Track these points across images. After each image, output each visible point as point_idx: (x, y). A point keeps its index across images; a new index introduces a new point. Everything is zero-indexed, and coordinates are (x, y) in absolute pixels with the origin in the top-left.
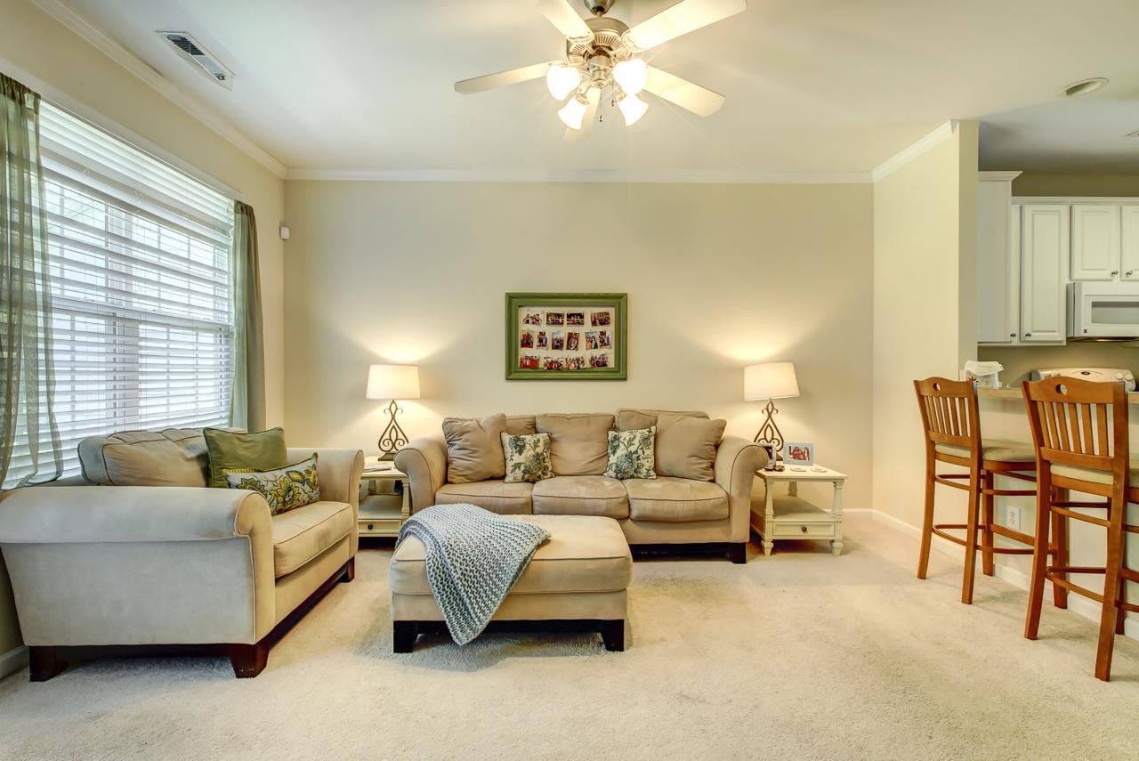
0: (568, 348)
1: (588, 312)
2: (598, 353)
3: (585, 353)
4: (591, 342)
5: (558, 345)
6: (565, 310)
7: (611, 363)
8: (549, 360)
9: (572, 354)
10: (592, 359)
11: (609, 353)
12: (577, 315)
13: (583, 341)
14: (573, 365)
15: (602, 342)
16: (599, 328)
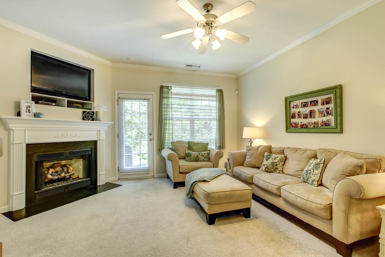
0: (310, 118)
1: (320, 99)
2: (325, 119)
3: (318, 119)
4: (322, 113)
5: (305, 117)
6: (309, 100)
7: (333, 124)
8: (302, 123)
9: (313, 120)
10: (322, 122)
11: (331, 118)
12: (315, 101)
13: (317, 114)
14: (312, 126)
15: (328, 113)
16: (326, 106)
